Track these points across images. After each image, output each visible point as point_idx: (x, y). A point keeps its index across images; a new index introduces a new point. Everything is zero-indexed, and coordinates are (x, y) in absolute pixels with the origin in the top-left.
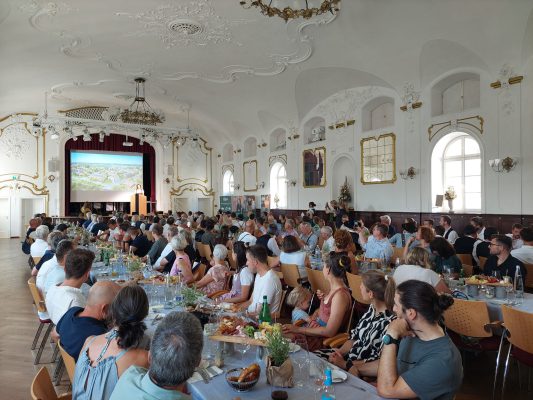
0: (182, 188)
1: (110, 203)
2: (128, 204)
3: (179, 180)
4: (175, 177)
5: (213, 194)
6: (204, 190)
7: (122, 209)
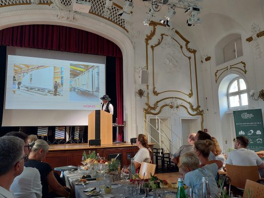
0: (160, 104)
1: (61, 128)
2: (86, 128)
3: (156, 93)
4: (151, 88)
5: (200, 113)
6: (188, 106)
7: (77, 137)
